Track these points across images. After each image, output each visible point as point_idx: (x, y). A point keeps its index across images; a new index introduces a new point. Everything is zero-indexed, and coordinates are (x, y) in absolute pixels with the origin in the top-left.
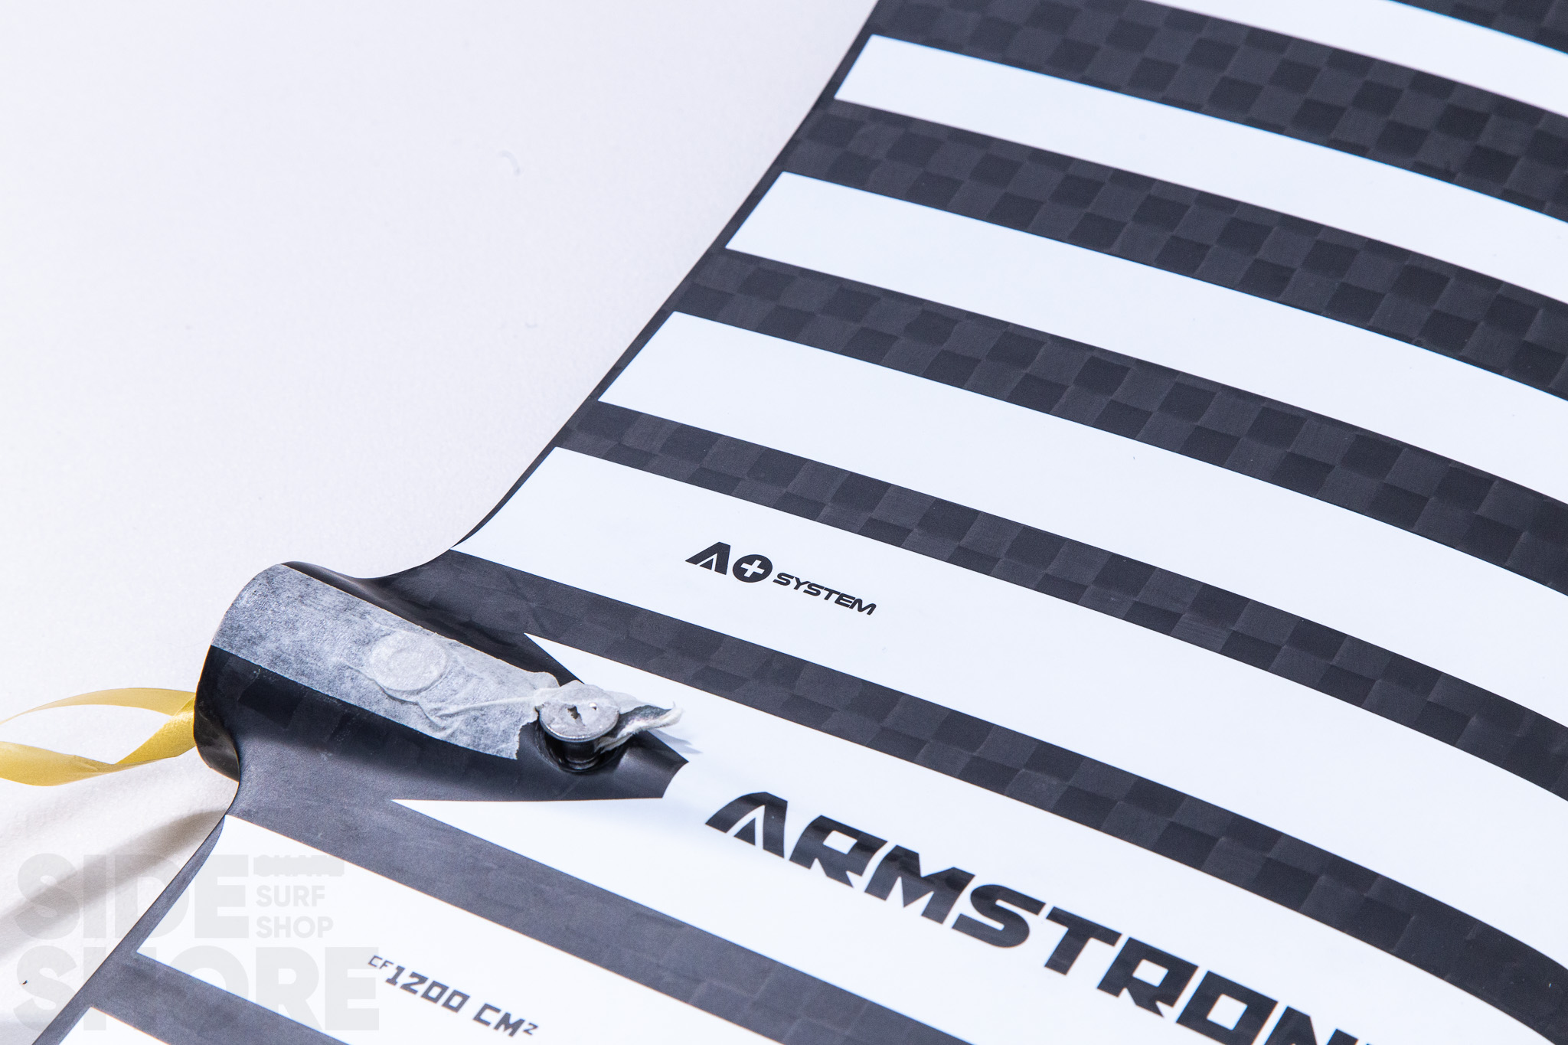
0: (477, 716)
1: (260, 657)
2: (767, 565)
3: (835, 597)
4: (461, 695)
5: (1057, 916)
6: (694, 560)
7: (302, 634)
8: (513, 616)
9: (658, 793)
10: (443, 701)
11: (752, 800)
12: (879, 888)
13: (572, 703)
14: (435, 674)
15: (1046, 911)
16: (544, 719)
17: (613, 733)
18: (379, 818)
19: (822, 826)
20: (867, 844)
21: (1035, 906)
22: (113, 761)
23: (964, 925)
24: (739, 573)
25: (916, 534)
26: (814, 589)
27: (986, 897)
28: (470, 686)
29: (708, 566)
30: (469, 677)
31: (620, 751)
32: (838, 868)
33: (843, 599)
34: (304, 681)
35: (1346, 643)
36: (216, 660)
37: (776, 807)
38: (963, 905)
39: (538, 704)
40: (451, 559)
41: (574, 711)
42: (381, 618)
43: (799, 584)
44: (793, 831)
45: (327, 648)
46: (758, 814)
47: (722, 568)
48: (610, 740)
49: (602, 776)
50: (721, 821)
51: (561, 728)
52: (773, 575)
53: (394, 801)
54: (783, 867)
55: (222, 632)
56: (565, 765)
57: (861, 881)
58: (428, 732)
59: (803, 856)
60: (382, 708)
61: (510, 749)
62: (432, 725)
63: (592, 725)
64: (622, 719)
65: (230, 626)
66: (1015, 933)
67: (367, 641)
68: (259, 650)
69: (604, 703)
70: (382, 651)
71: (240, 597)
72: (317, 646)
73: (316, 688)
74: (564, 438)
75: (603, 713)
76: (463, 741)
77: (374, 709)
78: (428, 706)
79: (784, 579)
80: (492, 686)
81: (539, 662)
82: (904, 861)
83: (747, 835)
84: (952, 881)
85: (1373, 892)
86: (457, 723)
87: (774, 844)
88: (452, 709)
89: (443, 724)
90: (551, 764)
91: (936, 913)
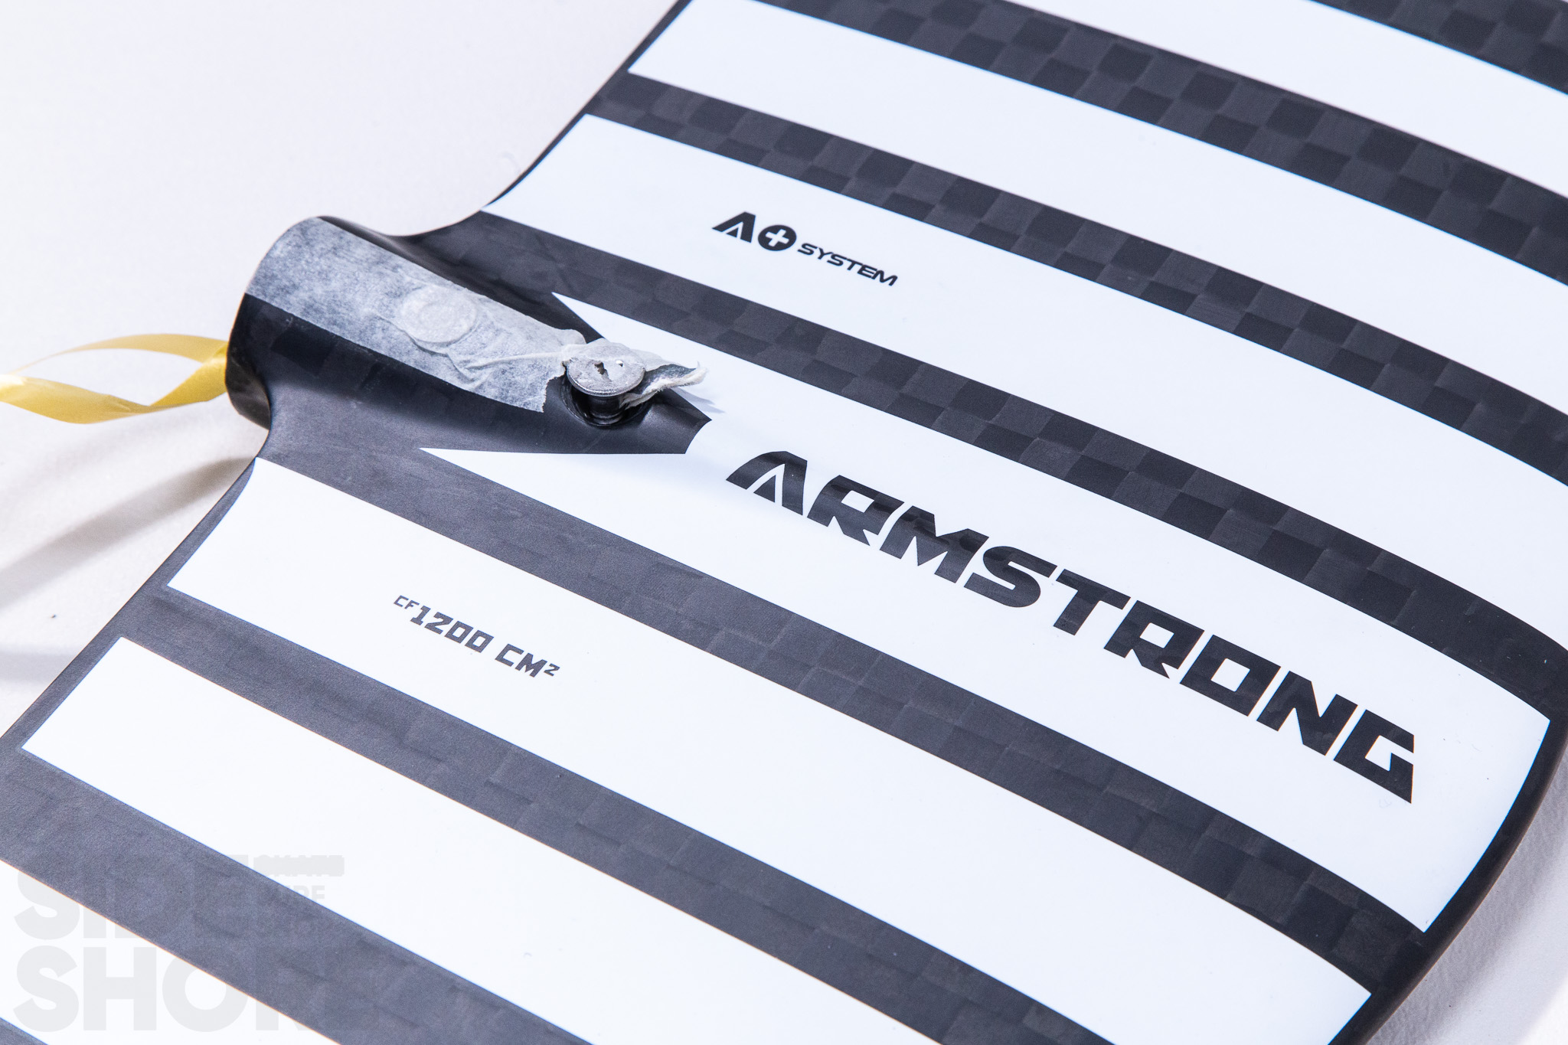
0: (506, 369)
1: (294, 306)
2: (791, 235)
3: (857, 268)
4: (491, 348)
5: (1067, 578)
6: (721, 228)
7: (335, 285)
8: (541, 276)
9: (681, 449)
10: (473, 354)
11: (772, 459)
12: (894, 546)
13: (599, 359)
14: (465, 327)
15: (1056, 573)
16: (572, 374)
17: (638, 389)
18: (407, 464)
19: (840, 486)
20: (883, 504)
21: (1046, 568)
22: (148, 403)
23: (976, 584)
24: (764, 241)
25: (938, 210)
26: (837, 260)
27: (999, 558)
28: (500, 340)
29: (734, 234)
30: (498, 332)
31: (643, 409)
32: (855, 526)
33: (864, 270)
34: (336, 331)
35: (1356, 328)
36: (250, 308)
37: (796, 467)
38: (977, 565)
39: (565, 360)
40: (482, 221)
41: (601, 367)
42: (413, 273)
43: (822, 254)
44: (812, 489)
45: (359, 299)
46: (779, 472)
47: (747, 236)
48: (636, 396)
49: (626, 431)
50: (742, 478)
51: (589, 382)
52: (798, 245)
53: (422, 449)
54: (802, 524)
55: (256, 281)
56: (591, 419)
57: (877, 540)
58: (457, 383)
59: (820, 514)
60: (412, 359)
61: (537, 402)
62: (461, 376)
63: (619, 380)
64: (648, 377)
65: (263, 276)
66: (1025, 594)
67: (398, 294)
68: (292, 298)
69: (630, 360)
70: (412, 304)
71: (274, 247)
72: (349, 297)
73: (348, 337)
74: (594, 107)
75: (629, 369)
76: (490, 393)
77: (404, 359)
78: (457, 358)
79: (808, 249)
80: (521, 340)
81: (566, 320)
82: (919, 522)
83: (767, 491)
84: (966, 542)
85: (1375, 567)
86: (485, 376)
87: (793, 501)
88: (481, 362)
89: (471, 375)
90: (577, 418)
91: (948, 572)
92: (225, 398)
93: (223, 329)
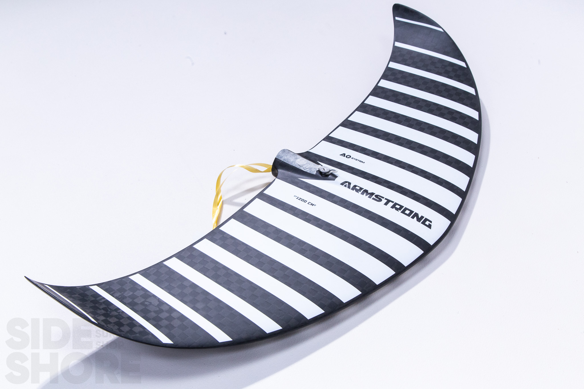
0: (311, 168)
1: (282, 159)
2: (350, 156)
3: (359, 161)
4: (309, 166)
5: (386, 199)
6: (341, 155)
7: (288, 157)
8: (315, 159)
9: (334, 180)
11: (346, 182)
12: (362, 194)
14: (305, 163)
15: (384, 198)
16: (320, 169)
17: (329, 172)
18: (297, 180)
19: (355, 186)
20: (361, 189)
21: (383, 198)
23: (373, 199)
24: (346, 157)
25: (371, 155)
26: (356, 160)
27: (376, 196)
28: (310, 165)
29: (342, 156)
30: (310, 164)
31: (329, 175)
32: (357, 191)
33: (360, 161)
34: (288, 163)
36: (276, 159)
37: (350, 184)
38: (374, 196)
40: (308, 152)
41: (324, 169)
42: (299, 156)
43: (354, 159)
44: (352, 186)
45: (291, 159)
46: (347, 183)
47: (344, 156)
48: (328, 173)
49: (326, 177)
50: (342, 184)
51: (322, 170)
52: (351, 158)
54: (350, 190)
55: (277, 156)
56: (322, 176)
57: (360, 193)
58: (304, 170)
59: (353, 189)
60: (298, 167)
61: (315, 173)
62: (305, 169)
63: (326, 170)
64: (330, 171)
65: (278, 155)
66: (380, 200)
67: (297, 159)
68: (282, 158)
69: (328, 168)
70: (298, 160)
71: (280, 152)
72: (290, 158)
73: (289, 164)
74: (324, 140)
75: (328, 169)
76: (308, 172)
77: (297, 167)
78: (304, 167)
79: (352, 158)
80: (313, 165)
81: (319, 164)
82: (366, 191)
83: (345, 186)
84: (372, 194)
86: (308, 169)
87: (349, 187)
88: (307, 168)
89: (306, 169)
90: (320, 176)
91: (370, 197)
92: (271, 172)
93: (271, 163)
